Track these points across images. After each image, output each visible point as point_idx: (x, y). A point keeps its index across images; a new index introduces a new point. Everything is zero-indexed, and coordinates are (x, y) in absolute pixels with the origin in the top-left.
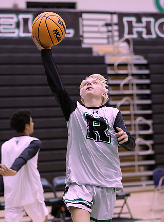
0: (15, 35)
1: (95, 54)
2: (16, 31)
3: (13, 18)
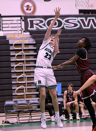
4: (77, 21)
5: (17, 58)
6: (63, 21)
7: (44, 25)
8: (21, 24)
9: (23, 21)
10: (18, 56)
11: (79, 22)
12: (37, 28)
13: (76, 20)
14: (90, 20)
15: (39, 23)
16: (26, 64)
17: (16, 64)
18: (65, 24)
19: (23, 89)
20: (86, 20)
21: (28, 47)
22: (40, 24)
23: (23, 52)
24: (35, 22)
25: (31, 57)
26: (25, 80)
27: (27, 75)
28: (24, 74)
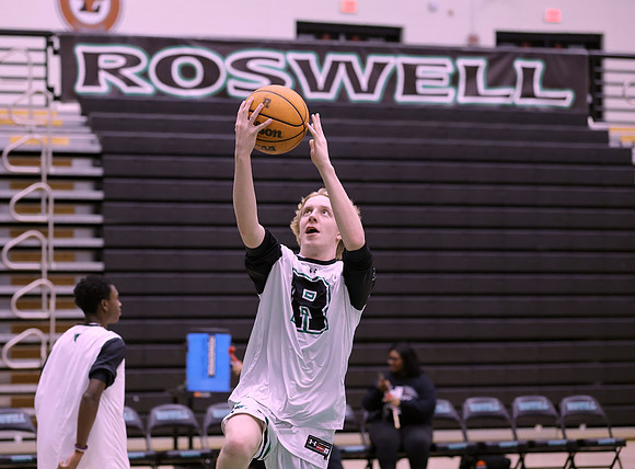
0: (448, 101)
1: (613, 144)
2: (451, 91)
3: (444, 66)
4: (281, 65)
5: (18, 211)
6: (225, 65)
7: (145, 75)
8: (46, 65)
9: (55, 52)
10: (22, 201)
11: (289, 70)
12: (114, 88)
13: (277, 60)
14: (335, 65)
15: (125, 67)
16: (56, 235)
17: (14, 235)
18: (230, 76)
19: (39, 344)
20: (321, 62)
21: (69, 164)
22: (129, 73)
23: (43, 185)
24: (106, 61)
25: (79, 208)
26: (48, 307)
27: (55, 282)
28: (44, 281)
